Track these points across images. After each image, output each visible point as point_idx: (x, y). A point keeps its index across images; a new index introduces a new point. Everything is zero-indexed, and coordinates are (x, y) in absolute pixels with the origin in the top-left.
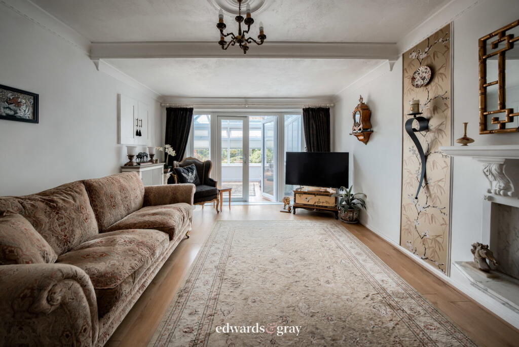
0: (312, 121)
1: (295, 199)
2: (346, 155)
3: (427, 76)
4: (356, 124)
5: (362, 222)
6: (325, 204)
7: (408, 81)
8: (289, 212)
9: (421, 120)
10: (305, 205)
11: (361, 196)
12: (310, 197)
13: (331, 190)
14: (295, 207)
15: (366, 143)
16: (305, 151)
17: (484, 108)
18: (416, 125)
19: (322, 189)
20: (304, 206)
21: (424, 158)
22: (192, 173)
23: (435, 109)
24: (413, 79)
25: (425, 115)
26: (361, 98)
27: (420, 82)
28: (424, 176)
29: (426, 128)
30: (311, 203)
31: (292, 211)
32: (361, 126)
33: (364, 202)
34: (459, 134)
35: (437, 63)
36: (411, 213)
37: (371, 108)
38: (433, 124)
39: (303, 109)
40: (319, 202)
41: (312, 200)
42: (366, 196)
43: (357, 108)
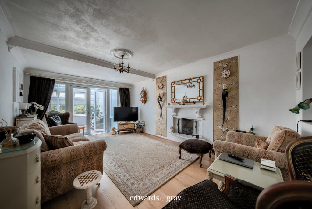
0: (123, 94)
1: (119, 127)
2: (137, 108)
3: (162, 86)
4: (142, 97)
5: (144, 132)
6: (131, 128)
7: (157, 87)
8: (116, 134)
9: (161, 98)
10: (123, 129)
11: (143, 122)
12: (125, 126)
13: (132, 122)
14: (119, 131)
15: (145, 104)
16: (120, 106)
17: (172, 98)
18: (160, 100)
19: (129, 122)
21: (161, 108)
22: (59, 120)
23: (163, 96)
24: (159, 86)
25: (161, 97)
26: (143, 88)
27: (160, 88)
28: (161, 113)
29: (161, 100)
30: (126, 128)
31: (117, 133)
32: (144, 98)
33: (145, 124)
34: (168, 103)
35: (164, 84)
36: (158, 124)
37: (146, 92)
38: (163, 99)
39: (120, 88)
40: (129, 127)
41: (126, 127)
42: (145, 122)
43: (142, 91)
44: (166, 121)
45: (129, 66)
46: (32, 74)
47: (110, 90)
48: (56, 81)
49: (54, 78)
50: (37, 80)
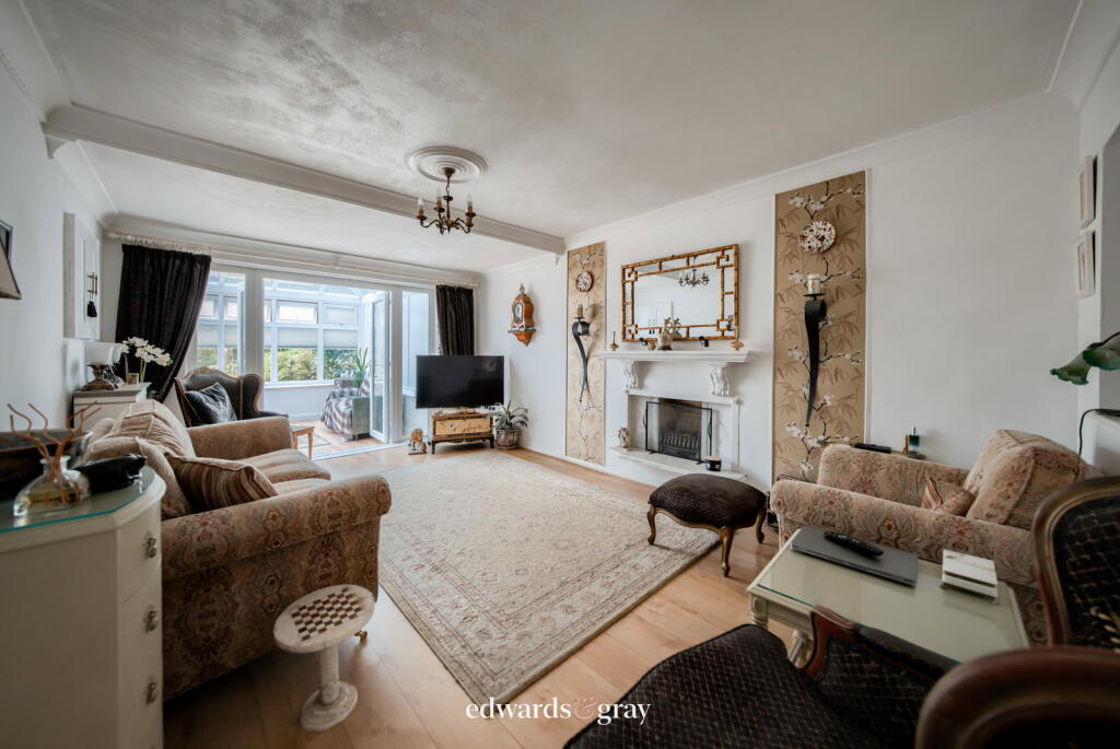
0: (450, 308)
1: (434, 430)
2: (499, 361)
3: (589, 282)
4: (517, 320)
5: (523, 444)
6: (477, 431)
7: (572, 283)
8: (425, 452)
9: (585, 325)
10: (451, 436)
11: (521, 412)
12: (457, 423)
13: (482, 410)
14: (434, 443)
15: (527, 344)
16: (437, 353)
17: (624, 322)
18: (580, 329)
19: (471, 410)
20: (450, 438)
21: (586, 360)
23: (594, 315)
24: (577, 281)
25: (586, 320)
26: (522, 288)
27: (582, 286)
28: (586, 379)
29: (586, 333)
30: (459, 432)
32: (523, 323)
33: (526, 418)
34: (610, 342)
35: (596, 273)
36: (575, 418)
37: (533, 302)
38: (592, 328)
39: (437, 287)
40: (469, 428)
41: (460, 427)
42: (526, 411)
43: (518, 298)
44: (602, 409)
45: (470, 208)
46: (130, 238)
47: (405, 293)
48: (214, 260)
49: (206, 253)
50: (148, 261)
